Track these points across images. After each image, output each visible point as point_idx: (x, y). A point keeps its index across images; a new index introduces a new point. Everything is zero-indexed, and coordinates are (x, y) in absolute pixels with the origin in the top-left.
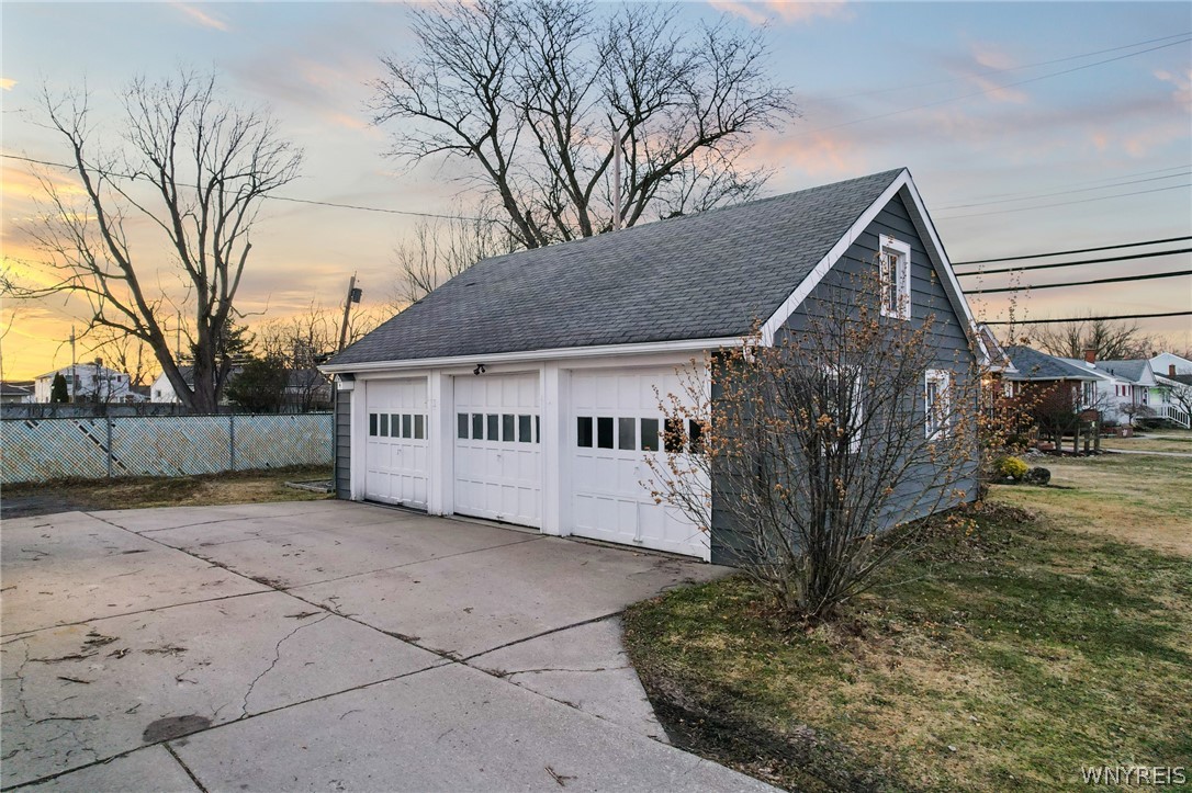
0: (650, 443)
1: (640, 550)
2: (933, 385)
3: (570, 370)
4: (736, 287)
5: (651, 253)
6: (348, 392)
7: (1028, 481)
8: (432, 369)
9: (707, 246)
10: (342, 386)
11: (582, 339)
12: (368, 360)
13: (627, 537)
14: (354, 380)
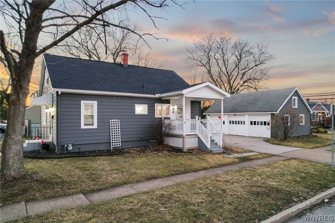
0: (261, 124)
1: (260, 137)
2: (301, 117)
3: (249, 115)
4: (273, 105)
5: (258, 98)
7: (323, 133)
9: (267, 98)
11: (252, 111)
13: (258, 136)
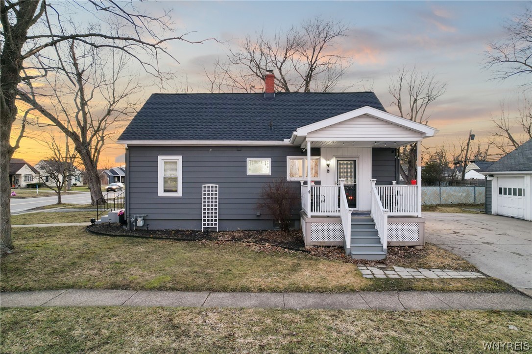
6: (491, 180)
8: (526, 174)
10: (489, 178)
12: (499, 171)
14: (493, 177)
